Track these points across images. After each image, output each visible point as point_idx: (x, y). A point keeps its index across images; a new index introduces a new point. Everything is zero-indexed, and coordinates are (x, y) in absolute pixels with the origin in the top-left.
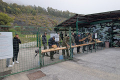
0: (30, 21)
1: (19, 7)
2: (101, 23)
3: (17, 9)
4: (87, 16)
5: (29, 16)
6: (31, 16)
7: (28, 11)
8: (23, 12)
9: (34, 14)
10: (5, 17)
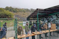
0: (22, 15)
1: (18, 9)
2: (56, 15)
3: (17, 10)
4: (45, 10)
5: (22, 13)
6: (23, 13)
7: (22, 11)
8: (20, 11)
9: (24, 12)
10: (11, 14)
